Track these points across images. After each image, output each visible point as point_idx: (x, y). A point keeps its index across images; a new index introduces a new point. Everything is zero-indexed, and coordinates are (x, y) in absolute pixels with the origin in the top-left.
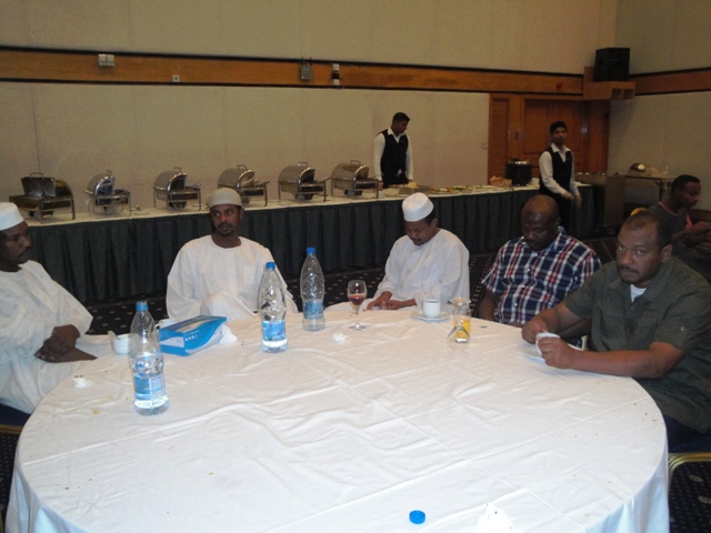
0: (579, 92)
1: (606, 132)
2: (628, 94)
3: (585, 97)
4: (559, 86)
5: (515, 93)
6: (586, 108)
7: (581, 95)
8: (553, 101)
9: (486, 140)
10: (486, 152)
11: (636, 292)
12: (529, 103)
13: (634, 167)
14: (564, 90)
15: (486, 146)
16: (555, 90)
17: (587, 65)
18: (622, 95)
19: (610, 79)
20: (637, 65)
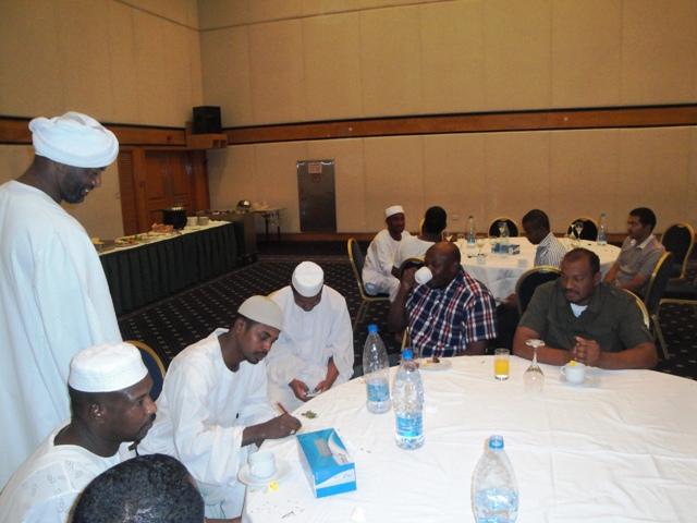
0: (182, 142)
1: (206, 176)
2: (223, 144)
3: (188, 148)
4: (169, 138)
5: (137, 145)
6: (189, 156)
7: (185, 145)
8: (165, 152)
9: (118, 191)
10: (119, 201)
11: (578, 310)
12: (149, 154)
13: (241, 204)
14: (172, 142)
15: (119, 196)
16: (165, 141)
17: (187, 120)
18: (219, 145)
19: (209, 132)
20: (227, 120)
